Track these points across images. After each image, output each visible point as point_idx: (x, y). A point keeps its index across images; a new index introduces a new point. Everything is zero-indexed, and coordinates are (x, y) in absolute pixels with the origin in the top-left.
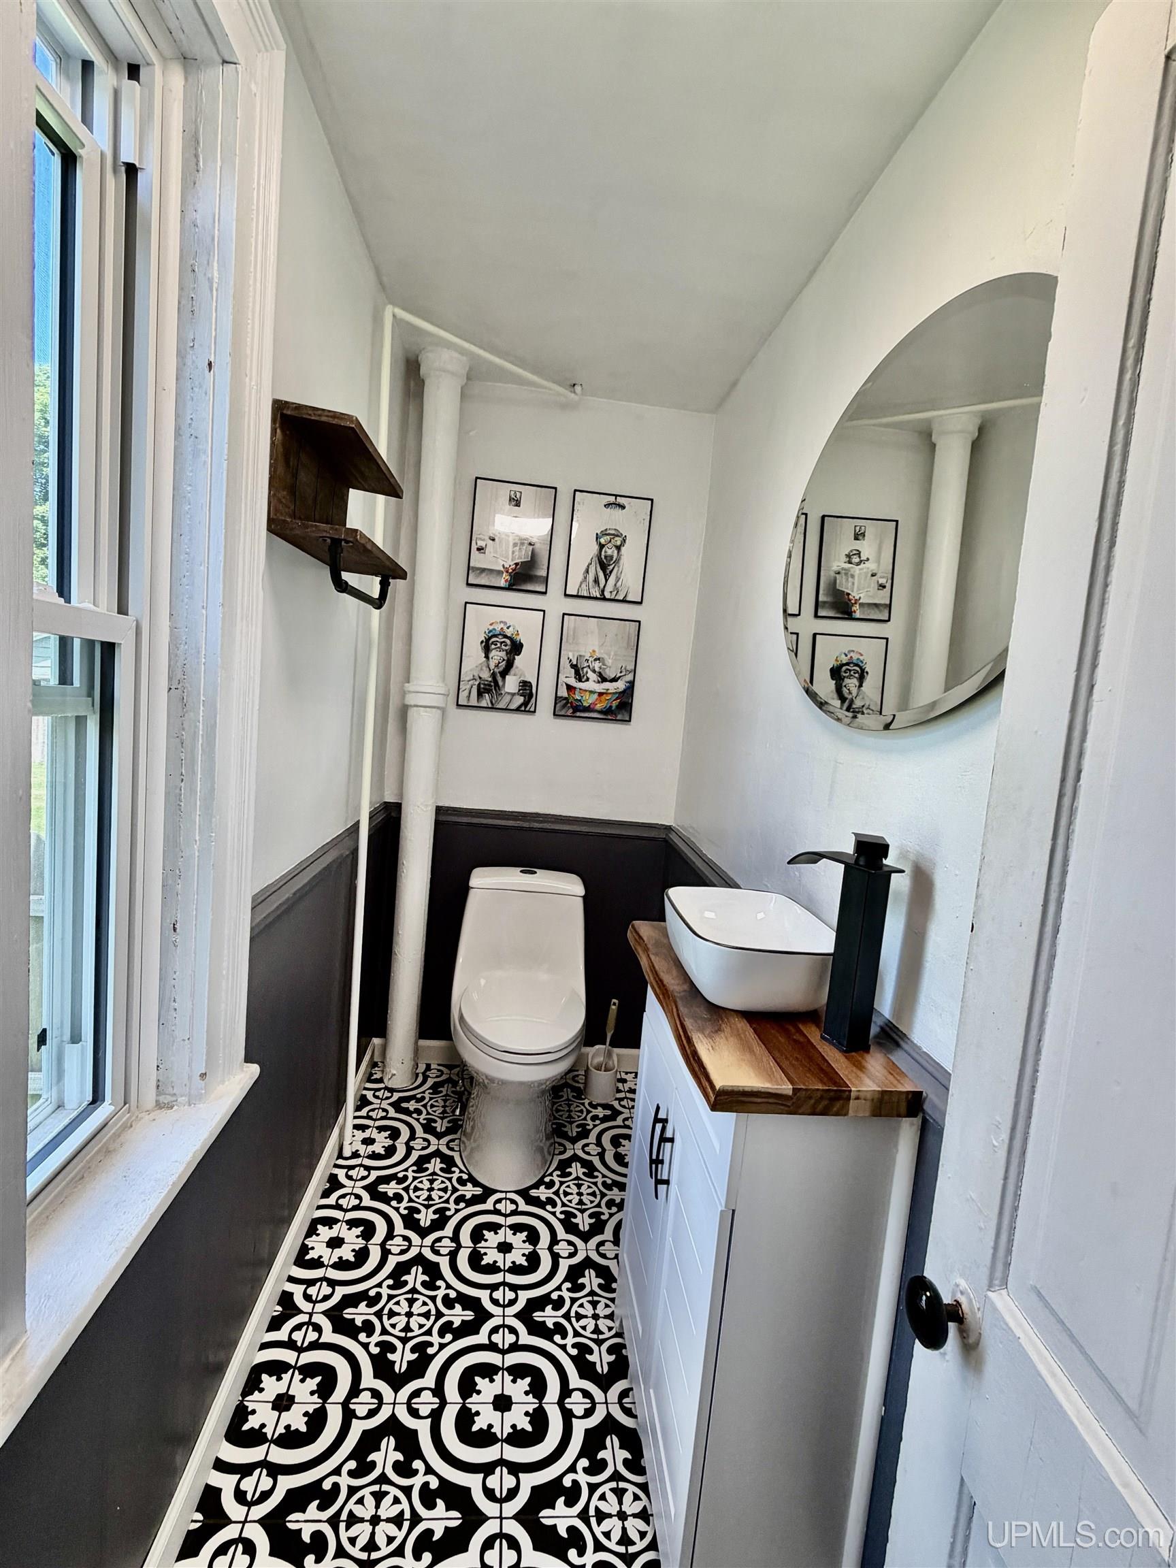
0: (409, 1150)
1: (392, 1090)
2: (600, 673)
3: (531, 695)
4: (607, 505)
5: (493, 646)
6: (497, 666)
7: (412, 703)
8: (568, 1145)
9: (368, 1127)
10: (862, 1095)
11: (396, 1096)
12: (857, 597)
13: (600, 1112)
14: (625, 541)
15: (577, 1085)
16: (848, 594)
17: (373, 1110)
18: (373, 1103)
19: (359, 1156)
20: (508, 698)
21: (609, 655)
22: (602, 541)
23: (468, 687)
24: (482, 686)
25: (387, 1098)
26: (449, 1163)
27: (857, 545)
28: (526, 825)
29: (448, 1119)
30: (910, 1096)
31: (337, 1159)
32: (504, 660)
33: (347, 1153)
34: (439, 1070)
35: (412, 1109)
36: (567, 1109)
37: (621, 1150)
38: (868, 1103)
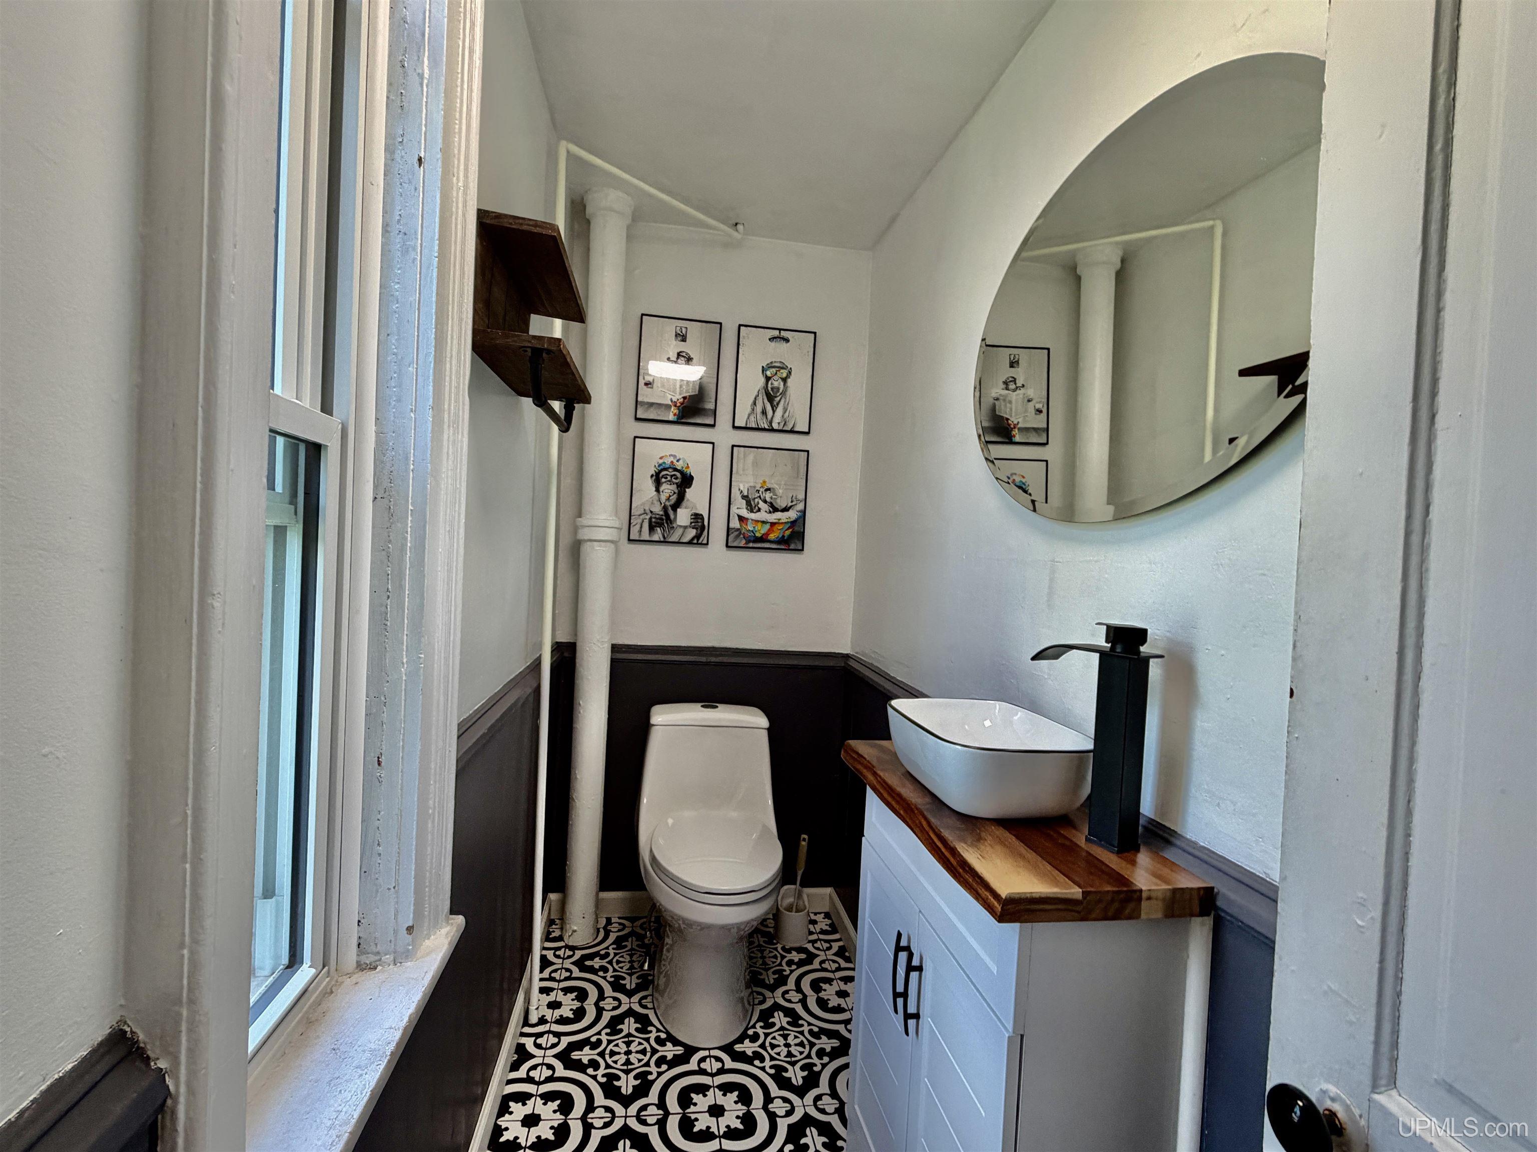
0: (600, 1011)
1: (573, 948)
2: (771, 503)
3: (703, 528)
4: (772, 339)
5: (663, 480)
6: (668, 499)
7: (586, 538)
8: (768, 994)
9: (552, 989)
10: (1153, 895)
11: (578, 954)
12: (1015, 422)
13: (795, 956)
14: (790, 373)
15: (768, 930)
16: (1007, 419)
17: (555, 971)
18: (554, 964)
19: (546, 1022)
20: (680, 531)
21: (779, 485)
22: (768, 373)
23: (640, 521)
24: (653, 520)
25: (569, 957)
26: (644, 1023)
27: (1013, 372)
28: (703, 659)
29: (638, 974)
30: (1202, 892)
31: (523, 1027)
32: (675, 493)
33: (534, 1019)
34: (620, 924)
35: (597, 966)
36: (760, 955)
37: (822, 994)
38: (1160, 904)
